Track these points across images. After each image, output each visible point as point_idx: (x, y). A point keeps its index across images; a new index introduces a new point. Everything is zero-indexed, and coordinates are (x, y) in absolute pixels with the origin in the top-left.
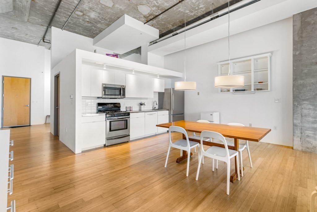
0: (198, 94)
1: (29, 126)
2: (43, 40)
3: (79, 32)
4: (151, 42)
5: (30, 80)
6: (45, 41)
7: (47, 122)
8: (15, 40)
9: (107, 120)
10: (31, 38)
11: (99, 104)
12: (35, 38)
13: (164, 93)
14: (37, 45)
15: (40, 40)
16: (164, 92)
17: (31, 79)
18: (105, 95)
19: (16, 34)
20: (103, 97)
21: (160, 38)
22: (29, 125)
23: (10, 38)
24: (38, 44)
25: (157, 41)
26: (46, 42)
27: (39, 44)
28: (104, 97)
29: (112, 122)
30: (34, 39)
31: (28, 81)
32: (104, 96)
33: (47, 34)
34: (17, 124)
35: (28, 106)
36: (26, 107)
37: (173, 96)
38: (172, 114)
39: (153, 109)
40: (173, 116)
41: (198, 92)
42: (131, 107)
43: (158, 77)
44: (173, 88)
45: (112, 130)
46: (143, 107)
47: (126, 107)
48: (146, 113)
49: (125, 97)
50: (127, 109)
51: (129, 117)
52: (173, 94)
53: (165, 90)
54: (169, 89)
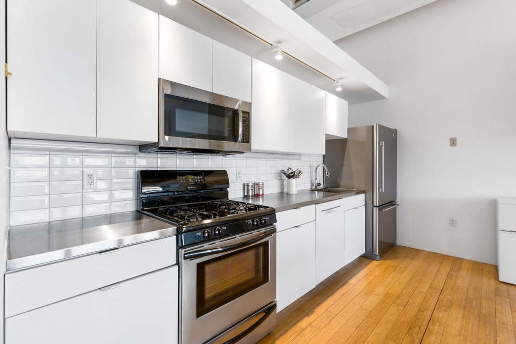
0: (453, 142)
9: (184, 262)
11: (146, 177)
13: (347, 139)
16: (346, 137)
20: (162, 145)
28: (166, 141)
32: (167, 138)
37: (383, 147)
38: (376, 203)
39: (314, 187)
40: (379, 210)
41: (450, 139)
42: (261, 184)
43: (339, 89)
44: (380, 124)
45: (207, 305)
46: (294, 183)
47: (246, 183)
48: (317, 205)
49: (250, 150)
50: (248, 192)
51: (276, 231)
52: (381, 142)
53: (350, 130)
54: (368, 127)
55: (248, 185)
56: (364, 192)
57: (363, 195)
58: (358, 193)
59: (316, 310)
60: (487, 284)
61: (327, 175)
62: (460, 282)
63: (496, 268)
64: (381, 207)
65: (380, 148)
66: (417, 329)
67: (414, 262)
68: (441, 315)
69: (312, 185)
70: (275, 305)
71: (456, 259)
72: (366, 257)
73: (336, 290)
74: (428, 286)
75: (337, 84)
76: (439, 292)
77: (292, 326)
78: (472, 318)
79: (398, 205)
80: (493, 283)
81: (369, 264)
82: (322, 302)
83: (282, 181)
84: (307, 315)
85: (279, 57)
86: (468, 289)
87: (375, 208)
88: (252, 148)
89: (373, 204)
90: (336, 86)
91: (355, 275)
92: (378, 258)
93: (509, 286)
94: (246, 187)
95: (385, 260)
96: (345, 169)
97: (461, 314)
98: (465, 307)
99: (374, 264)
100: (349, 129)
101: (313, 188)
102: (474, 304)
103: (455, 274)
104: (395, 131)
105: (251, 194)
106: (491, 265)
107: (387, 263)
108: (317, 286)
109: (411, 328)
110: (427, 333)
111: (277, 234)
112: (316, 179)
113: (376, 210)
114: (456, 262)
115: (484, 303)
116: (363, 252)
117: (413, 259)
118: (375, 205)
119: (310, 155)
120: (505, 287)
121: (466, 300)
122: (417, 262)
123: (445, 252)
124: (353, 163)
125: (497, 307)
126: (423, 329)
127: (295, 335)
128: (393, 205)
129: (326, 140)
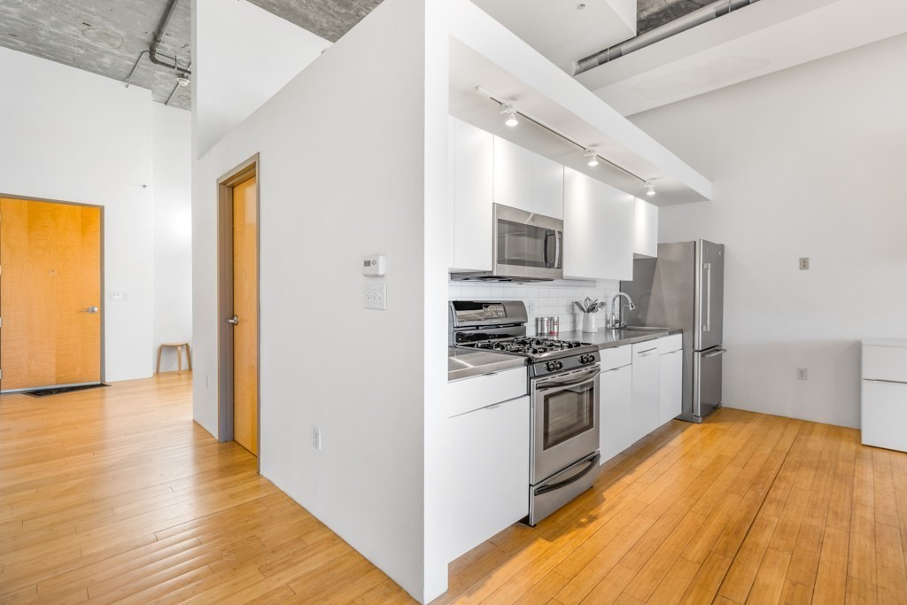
0: (804, 264)
1: (102, 385)
2: (152, 52)
3: (302, 11)
4: (581, 61)
5: (99, 214)
6: (157, 57)
7: (161, 371)
8: (39, 54)
9: (534, 393)
10: (103, 46)
12: (118, 43)
13: (656, 259)
14: (123, 80)
15: (135, 57)
16: (656, 256)
17: (102, 209)
18: (501, 261)
19: (46, 23)
20: (495, 273)
21: (638, 34)
22: (99, 383)
23: (22, 44)
24: (128, 77)
25: (624, 48)
26: (163, 64)
27: (131, 79)
29: (551, 401)
30: (116, 52)
31: (91, 217)
32: (499, 266)
33: (174, 21)
34: (54, 380)
35: (93, 311)
36: (90, 315)
37: (709, 271)
38: (699, 346)
39: (610, 326)
40: (702, 356)
41: (801, 259)
42: (556, 318)
43: (651, 193)
44: (706, 239)
45: (551, 439)
46: (593, 318)
47: (539, 317)
48: (634, 345)
49: (561, 277)
50: (542, 329)
51: (599, 370)
52: (705, 264)
53: (661, 247)
54: (685, 244)
55: (542, 320)
56: (681, 331)
57: (679, 336)
58: (672, 333)
59: (637, 469)
60: (847, 447)
61: (631, 309)
62: (810, 445)
63: (859, 431)
64: (705, 351)
65: (705, 271)
66: (761, 485)
67: (749, 425)
68: (788, 474)
69: (607, 322)
70: (599, 455)
71: (805, 422)
72: (683, 420)
73: (656, 451)
74: (769, 450)
75: (649, 186)
76: (784, 456)
77: (615, 482)
78: (825, 476)
79: (725, 351)
80: (854, 446)
81: (688, 427)
82: (641, 463)
83: (574, 315)
84: (628, 473)
85: (593, 164)
86: (821, 452)
87: (696, 353)
88: (564, 274)
89: (693, 348)
90: (648, 190)
91: (673, 438)
92: (700, 420)
93: (873, 449)
94: (539, 322)
95: (709, 423)
96: (652, 300)
97: (812, 473)
98: (817, 468)
99: (694, 428)
100: (659, 245)
101: (608, 325)
102: (828, 465)
103: (804, 437)
104: (721, 247)
105: (546, 332)
106: (852, 429)
107: (713, 426)
108: (633, 446)
109: (754, 484)
110: (773, 488)
111: (601, 375)
112: (613, 314)
113: (698, 356)
114: (806, 426)
115: (841, 464)
116: (678, 412)
117: (747, 422)
118: (696, 348)
119: (605, 280)
120: (869, 450)
121: (819, 462)
122: (753, 426)
123: (790, 415)
124: (665, 292)
125: (856, 468)
126: (768, 485)
127: (621, 489)
128: (718, 350)
129: (634, 260)
